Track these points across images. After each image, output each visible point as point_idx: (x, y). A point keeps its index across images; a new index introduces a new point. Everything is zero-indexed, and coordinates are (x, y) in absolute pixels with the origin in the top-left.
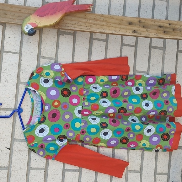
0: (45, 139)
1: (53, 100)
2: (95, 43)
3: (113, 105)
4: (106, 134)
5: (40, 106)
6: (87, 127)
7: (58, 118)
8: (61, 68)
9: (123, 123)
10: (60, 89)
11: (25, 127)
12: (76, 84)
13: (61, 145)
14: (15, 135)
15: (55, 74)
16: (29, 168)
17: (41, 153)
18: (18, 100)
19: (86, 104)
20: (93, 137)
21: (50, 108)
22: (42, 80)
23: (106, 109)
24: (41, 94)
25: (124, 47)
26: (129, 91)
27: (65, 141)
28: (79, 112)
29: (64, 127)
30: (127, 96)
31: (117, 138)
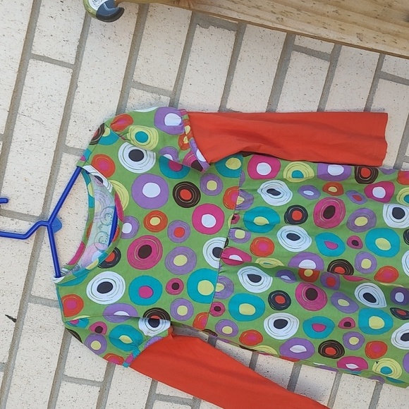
0: (109, 311)
1: (148, 211)
2: (298, 60)
3: (316, 250)
4: (280, 324)
5: (109, 219)
6: (230, 298)
7: (155, 262)
8: (183, 124)
9: (335, 304)
10: (173, 182)
11: (63, 270)
12: (219, 175)
13: (152, 335)
14: (34, 286)
15: (162, 140)
16: (59, 376)
17: (96, 345)
18: (54, 196)
19: (240, 234)
20: (244, 327)
21: (135, 231)
22: (124, 150)
23: (294, 257)
24: (117, 188)
25: (383, 83)
26: (373, 217)
27: (164, 326)
28: (217, 252)
29: (167, 288)
30: (363, 228)
31: (312, 340)
